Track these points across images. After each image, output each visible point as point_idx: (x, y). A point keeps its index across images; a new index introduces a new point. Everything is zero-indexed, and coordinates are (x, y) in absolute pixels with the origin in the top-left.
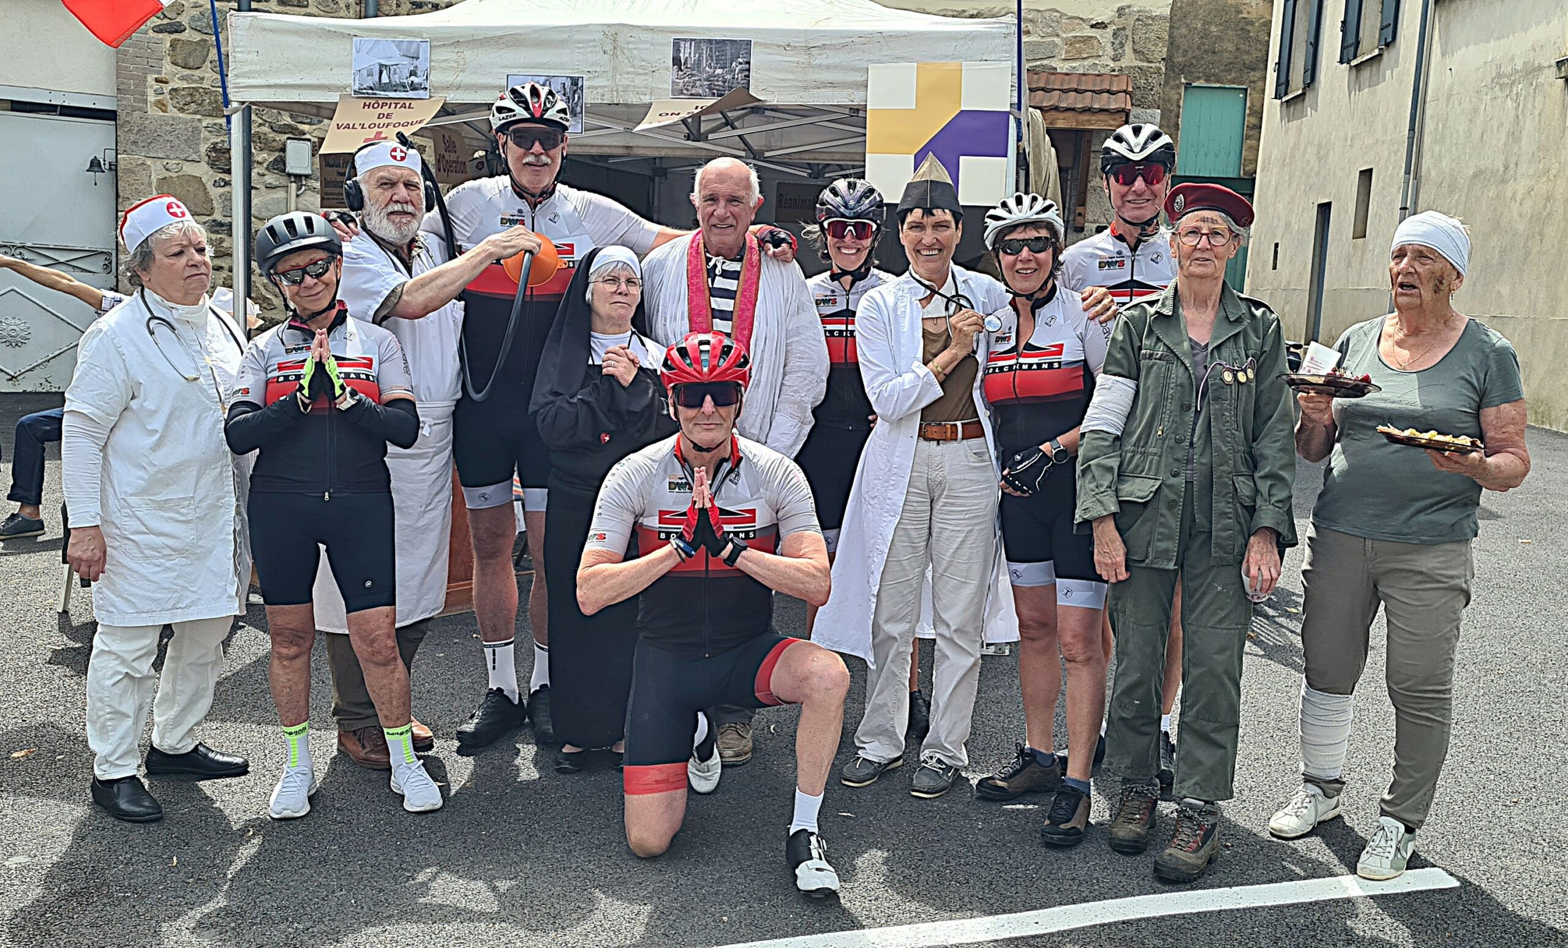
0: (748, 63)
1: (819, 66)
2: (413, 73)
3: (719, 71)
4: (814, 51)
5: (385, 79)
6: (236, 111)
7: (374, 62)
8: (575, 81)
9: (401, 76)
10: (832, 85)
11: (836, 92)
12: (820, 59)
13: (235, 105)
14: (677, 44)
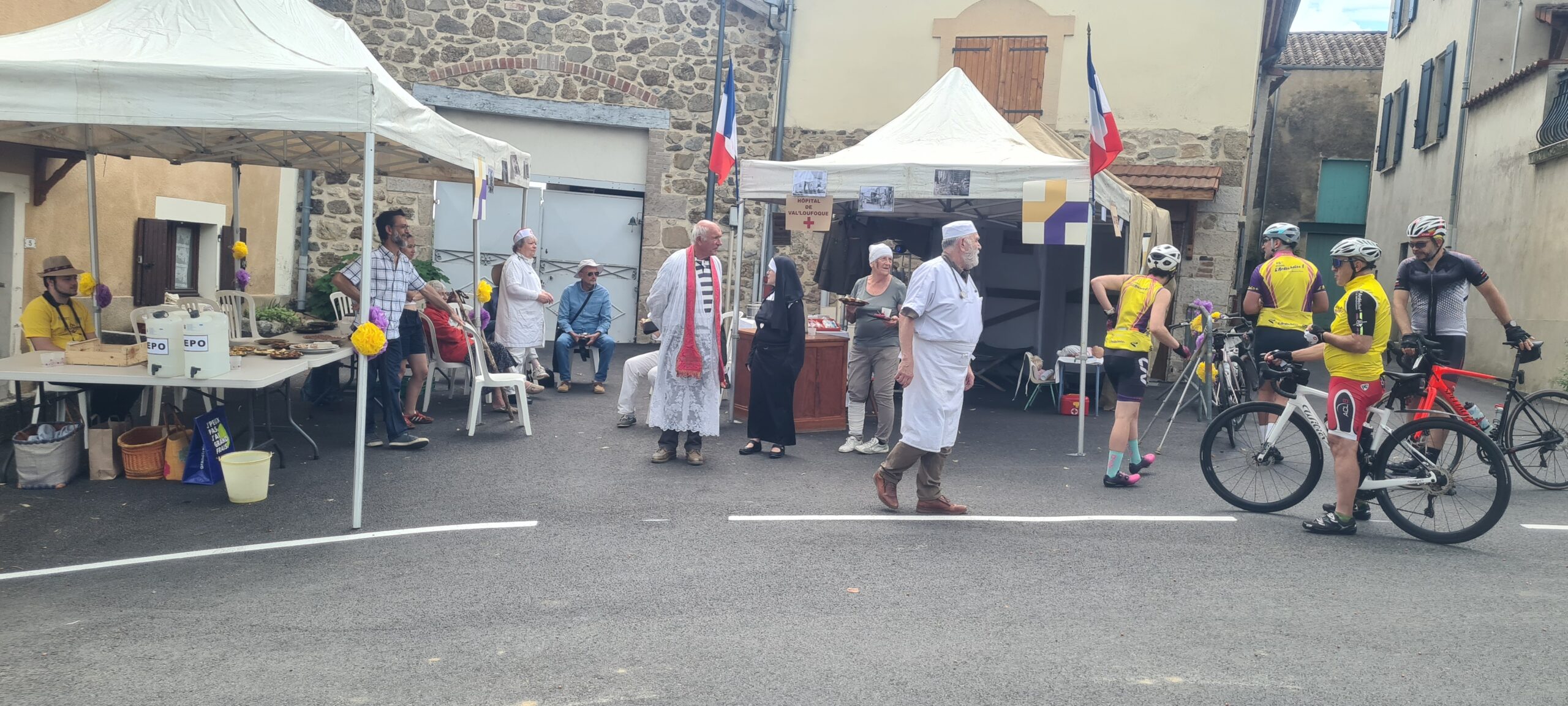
0: (969, 180)
1: (1002, 181)
2: (819, 186)
3: (955, 184)
4: (999, 175)
5: (807, 188)
6: (741, 202)
7: (802, 181)
8: (890, 189)
9: (814, 187)
10: (1007, 190)
11: (1009, 193)
12: (1002, 178)
13: (741, 200)
14: (937, 171)
